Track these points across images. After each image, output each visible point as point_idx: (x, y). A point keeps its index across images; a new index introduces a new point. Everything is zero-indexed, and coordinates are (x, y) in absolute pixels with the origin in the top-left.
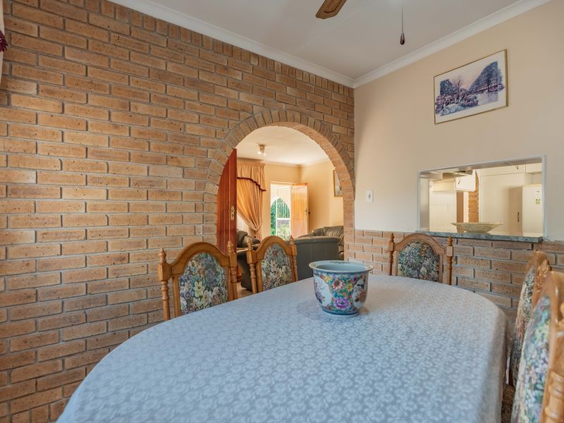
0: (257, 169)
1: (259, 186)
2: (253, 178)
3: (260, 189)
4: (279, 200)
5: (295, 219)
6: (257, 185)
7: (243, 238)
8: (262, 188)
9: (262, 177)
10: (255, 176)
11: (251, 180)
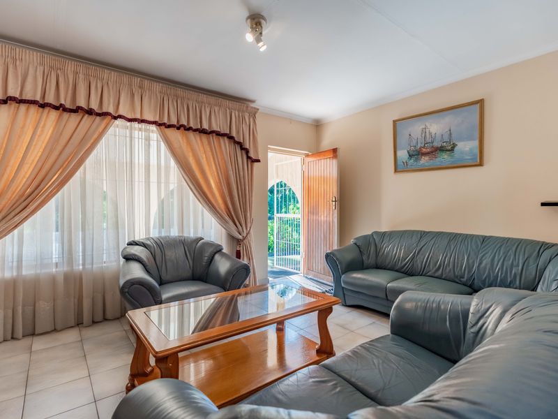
0: (243, 118)
1: (247, 151)
2: (234, 134)
3: (248, 157)
4: (280, 185)
5: (312, 210)
6: (242, 148)
7: (212, 259)
8: (252, 154)
9: (253, 133)
10: (238, 132)
11: (230, 138)
